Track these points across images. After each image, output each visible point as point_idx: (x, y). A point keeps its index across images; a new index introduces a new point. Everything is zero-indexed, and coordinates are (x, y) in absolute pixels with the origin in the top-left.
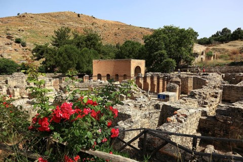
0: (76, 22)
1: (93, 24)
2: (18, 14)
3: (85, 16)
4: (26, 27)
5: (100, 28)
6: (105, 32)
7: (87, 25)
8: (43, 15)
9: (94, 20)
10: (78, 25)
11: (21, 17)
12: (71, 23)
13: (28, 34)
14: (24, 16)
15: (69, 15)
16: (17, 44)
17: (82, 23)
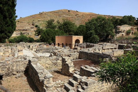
0: (67, 15)
1: (76, 15)
2: (40, 13)
3: (72, 11)
4: (42, 19)
5: (80, 17)
6: (83, 19)
7: (73, 16)
8: (51, 12)
9: (77, 13)
10: (68, 16)
11: (41, 14)
12: (64, 15)
13: (42, 22)
14: (42, 14)
15: (64, 11)
16: (36, 28)
17: (70, 15)
